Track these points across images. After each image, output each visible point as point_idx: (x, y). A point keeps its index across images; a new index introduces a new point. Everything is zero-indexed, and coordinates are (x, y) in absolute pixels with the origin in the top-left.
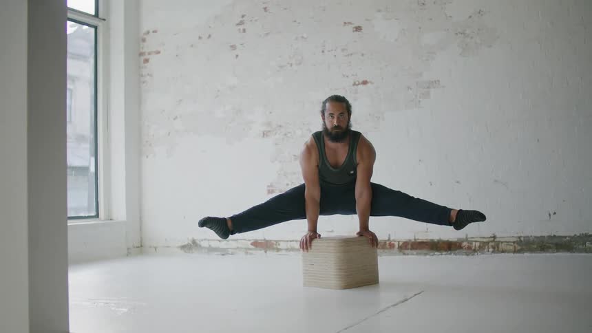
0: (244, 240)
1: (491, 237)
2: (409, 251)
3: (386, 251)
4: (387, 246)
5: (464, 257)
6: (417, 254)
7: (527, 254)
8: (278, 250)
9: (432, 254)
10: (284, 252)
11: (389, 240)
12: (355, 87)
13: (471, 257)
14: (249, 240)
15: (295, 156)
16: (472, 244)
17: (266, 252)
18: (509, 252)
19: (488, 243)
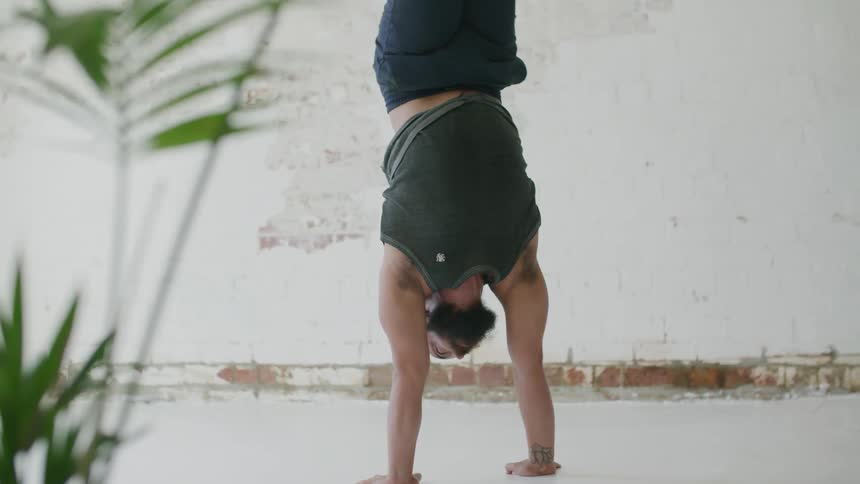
0: (201, 363)
1: (824, 355)
2: (621, 389)
3: (562, 389)
5: (758, 403)
6: (642, 397)
8: (289, 389)
9: (677, 396)
10: (302, 395)
11: (569, 362)
13: (773, 402)
14: (214, 365)
15: (329, 152)
16: (776, 371)
17: (256, 394)
19: (817, 368)
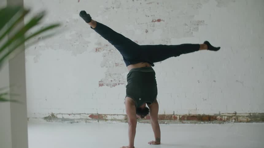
1: (233, 113)
2: (186, 121)
3: (172, 121)
4: (173, 118)
5: (218, 125)
6: (191, 123)
7: (254, 123)
8: (106, 120)
9: (199, 123)
10: (109, 121)
11: (174, 114)
12: (153, 23)
13: (221, 124)
14: (88, 114)
15: (116, 63)
16: (222, 117)
17: (98, 121)
18: (243, 122)
19: (232, 116)
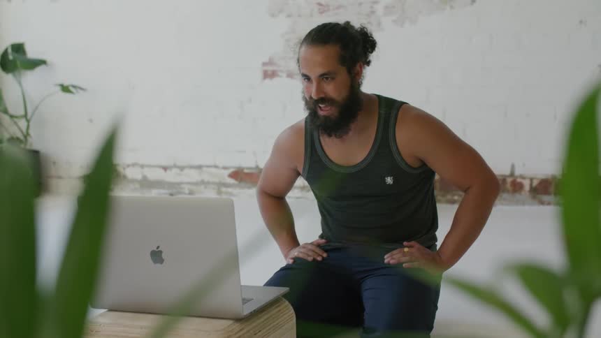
0: (216, 167)
2: (553, 196)
3: (505, 195)
4: (508, 186)
10: (295, 193)
11: (512, 174)
14: (225, 168)
15: (320, 4)
